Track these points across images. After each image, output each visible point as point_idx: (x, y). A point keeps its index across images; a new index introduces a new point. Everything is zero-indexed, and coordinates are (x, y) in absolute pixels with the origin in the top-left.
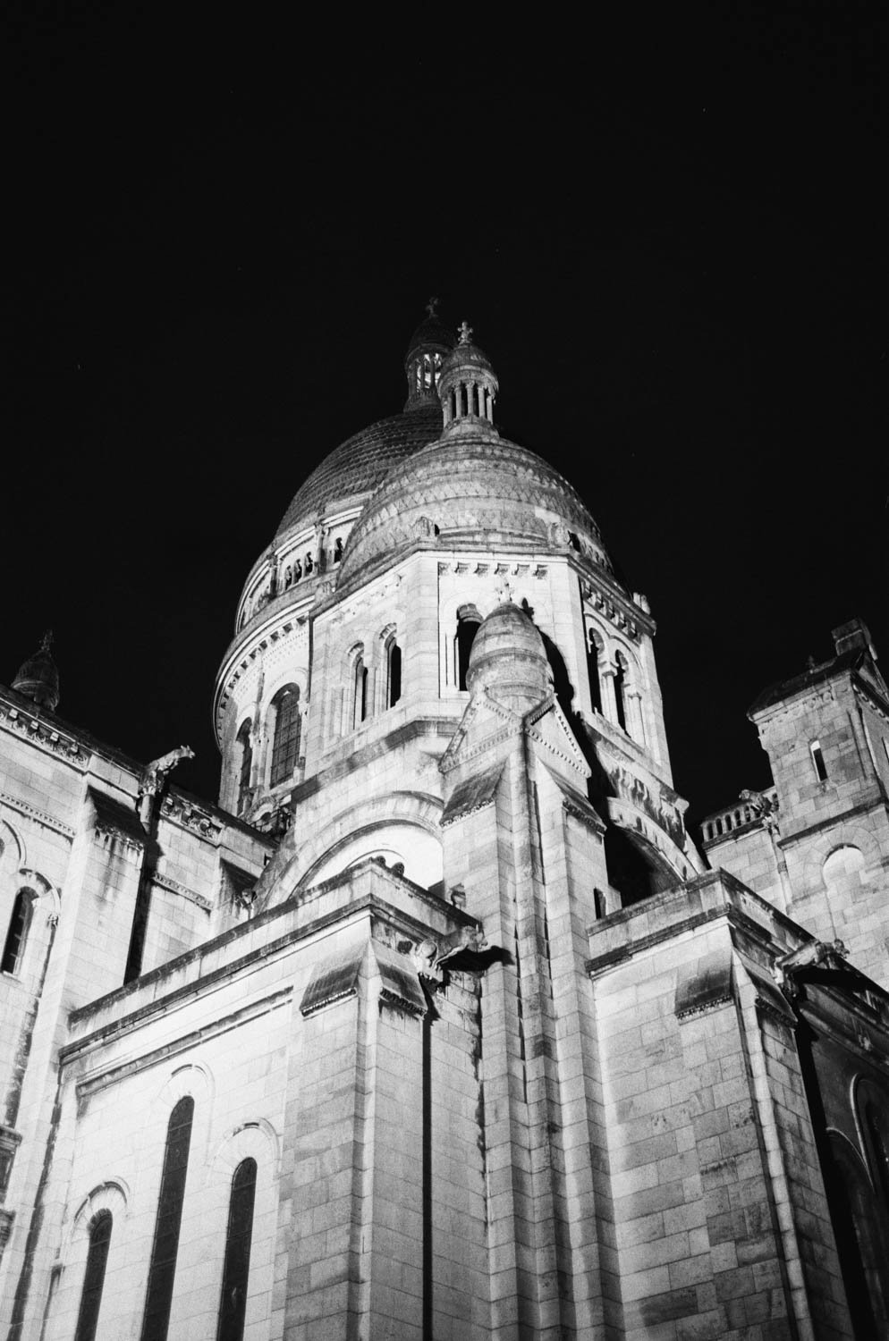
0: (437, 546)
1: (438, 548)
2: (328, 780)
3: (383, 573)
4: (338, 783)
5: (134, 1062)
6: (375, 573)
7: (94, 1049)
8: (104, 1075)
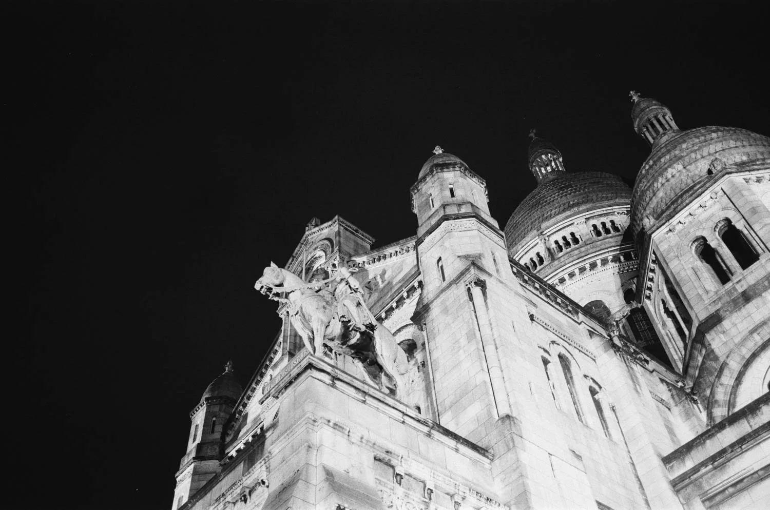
0: (738, 169)
1: (739, 170)
2: (728, 313)
3: (701, 195)
4: (738, 312)
5: (756, 472)
6: (694, 195)
7: (706, 473)
8: (726, 489)
